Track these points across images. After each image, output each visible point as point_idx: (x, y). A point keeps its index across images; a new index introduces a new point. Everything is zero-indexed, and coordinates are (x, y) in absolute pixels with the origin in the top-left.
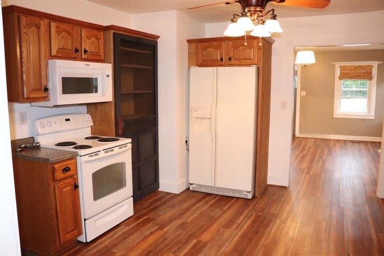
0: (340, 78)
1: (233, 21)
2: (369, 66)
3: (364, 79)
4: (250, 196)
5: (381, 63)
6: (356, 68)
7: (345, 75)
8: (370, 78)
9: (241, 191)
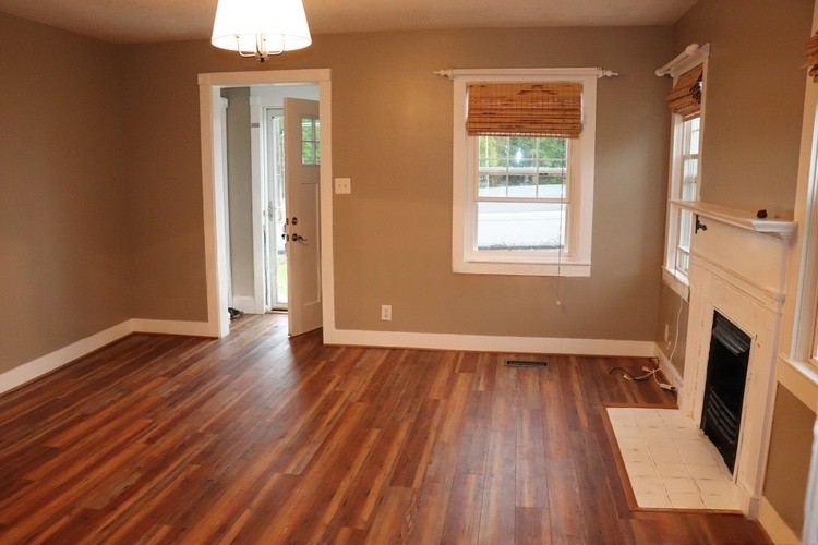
2: (569, 85)
3: (552, 131)
5: (609, 74)
6: (525, 91)
8: (575, 131)
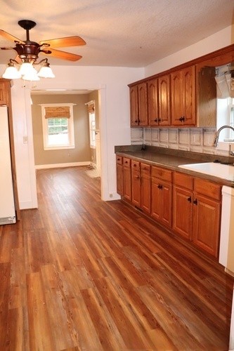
0: (46, 118)
1: (9, 65)
2: (67, 107)
4: (14, 221)
5: (75, 104)
6: (57, 108)
7: (49, 115)
8: (69, 117)
9: (6, 219)
